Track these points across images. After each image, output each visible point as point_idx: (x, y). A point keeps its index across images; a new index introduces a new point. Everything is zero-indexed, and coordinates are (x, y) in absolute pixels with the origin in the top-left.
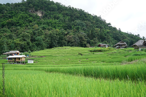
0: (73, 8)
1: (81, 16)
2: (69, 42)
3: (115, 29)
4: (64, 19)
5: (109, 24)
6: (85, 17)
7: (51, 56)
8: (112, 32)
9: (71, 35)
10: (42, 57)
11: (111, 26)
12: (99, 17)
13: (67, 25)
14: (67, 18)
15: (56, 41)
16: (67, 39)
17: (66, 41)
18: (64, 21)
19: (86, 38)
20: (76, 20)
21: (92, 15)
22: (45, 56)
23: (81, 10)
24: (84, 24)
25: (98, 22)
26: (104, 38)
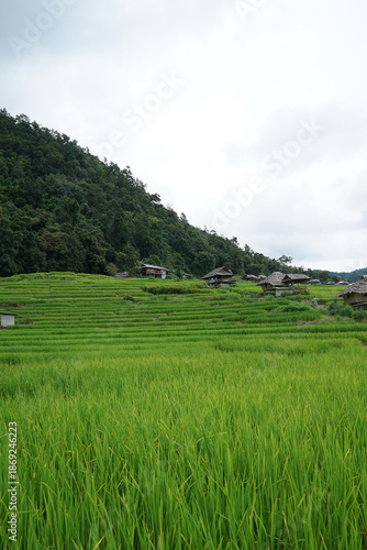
0: (35, 125)
1: (66, 160)
2: (50, 254)
3: (172, 214)
4: (10, 167)
5: (156, 197)
6: (83, 165)
7: (42, 302)
8: (165, 225)
9: (55, 231)
10: (15, 305)
11: (161, 206)
12: (125, 171)
13: (23, 191)
14: (21, 163)
15: (13, 249)
16: (45, 245)
17: (42, 250)
18: (10, 172)
19: (103, 245)
20: (52, 175)
21: (102, 160)
22: (24, 304)
23: (66, 138)
24: (81, 190)
25: (123, 189)
26: (149, 245)
